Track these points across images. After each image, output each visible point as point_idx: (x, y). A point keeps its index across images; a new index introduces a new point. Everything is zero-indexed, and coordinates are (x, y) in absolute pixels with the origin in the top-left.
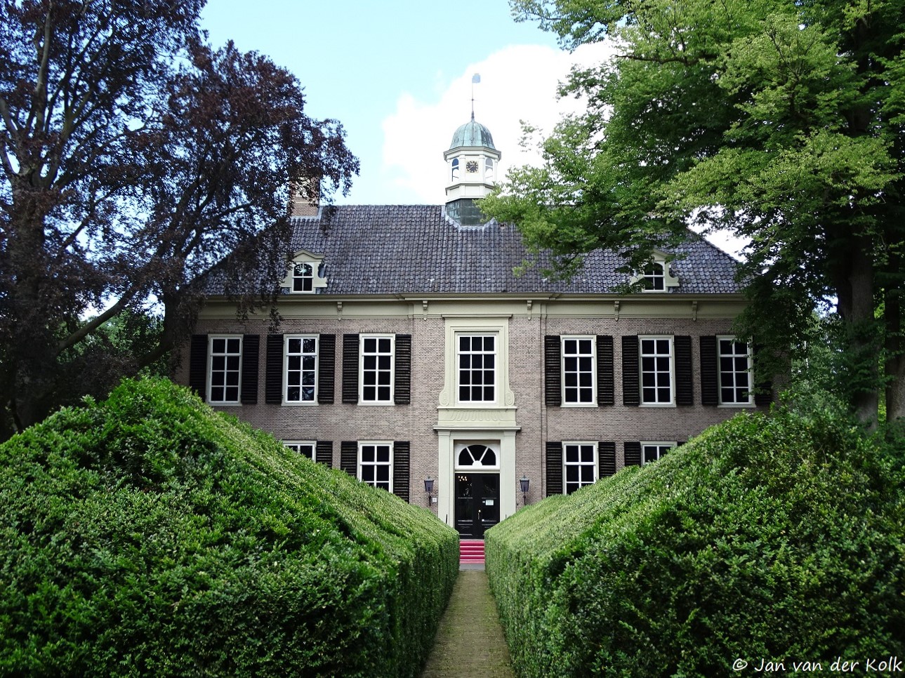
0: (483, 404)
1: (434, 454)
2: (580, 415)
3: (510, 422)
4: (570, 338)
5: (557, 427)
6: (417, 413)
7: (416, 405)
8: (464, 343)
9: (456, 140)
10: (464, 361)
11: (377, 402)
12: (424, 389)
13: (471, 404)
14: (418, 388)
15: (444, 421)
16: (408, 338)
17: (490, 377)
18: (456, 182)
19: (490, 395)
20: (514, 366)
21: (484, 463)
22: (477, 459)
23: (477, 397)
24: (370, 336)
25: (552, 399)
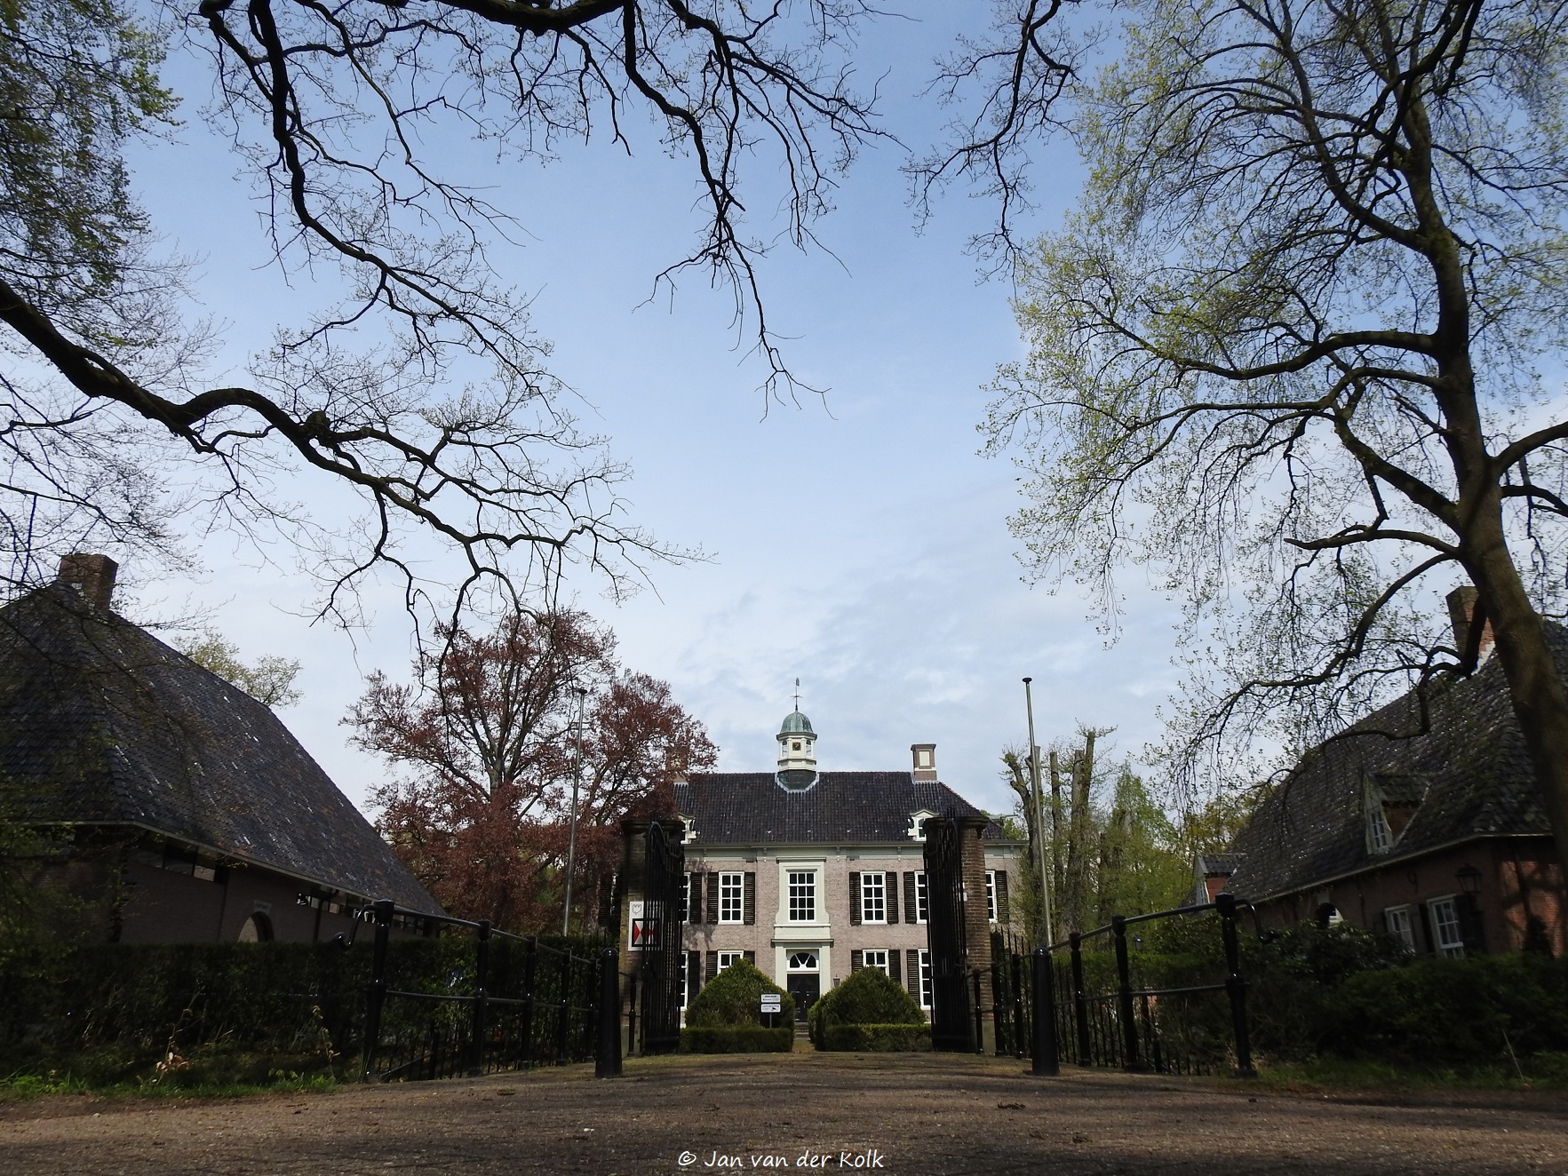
0: (806, 922)
1: (772, 960)
2: (876, 930)
3: (825, 934)
4: (868, 873)
5: (860, 939)
6: (760, 930)
7: (759, 924)
8: (793, 879)
9: (785, 726)
10: (793, 891)
11: (731, 921)
12: (765, 911)
13: (798, 922)
14: (761, 911)
15: (780, 935)
16: (753, 875)
17: (811, 903)
18: (785, 758)
19: (811, 915)
20: (829, 895)
21: (808, 966)
22: (803, 963)
23: (802, 917)
24: (726, 873)
25: (855, 919)
